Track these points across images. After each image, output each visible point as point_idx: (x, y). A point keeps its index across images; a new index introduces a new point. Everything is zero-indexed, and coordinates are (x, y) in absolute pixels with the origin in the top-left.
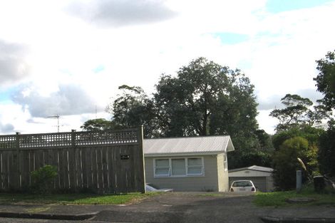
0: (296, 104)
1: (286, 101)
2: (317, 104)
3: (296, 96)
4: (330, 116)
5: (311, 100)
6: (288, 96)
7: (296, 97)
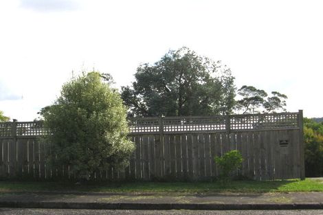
0: (251, 95)
1: (242, 91)
2: (272, 96)
3: (252, 87)
4: (284, 107)
5: (266, 92)
6: (244, 87)
7: (252, 89)
